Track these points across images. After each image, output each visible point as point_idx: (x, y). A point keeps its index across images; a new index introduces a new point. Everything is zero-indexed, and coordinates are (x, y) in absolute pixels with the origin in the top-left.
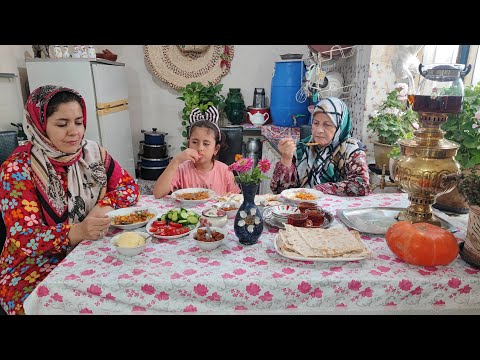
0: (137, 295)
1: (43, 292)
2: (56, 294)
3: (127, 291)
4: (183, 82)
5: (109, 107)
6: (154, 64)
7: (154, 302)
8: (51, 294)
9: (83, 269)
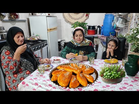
0: (48, 86)
1: (24, 83)
2: (27, 84)
3: (45, 85)
4: (74, 21)
5: (51, 29)
6: (65, 16)
7: (52, 89)
8: (26, 84)
9: (34, 77)
